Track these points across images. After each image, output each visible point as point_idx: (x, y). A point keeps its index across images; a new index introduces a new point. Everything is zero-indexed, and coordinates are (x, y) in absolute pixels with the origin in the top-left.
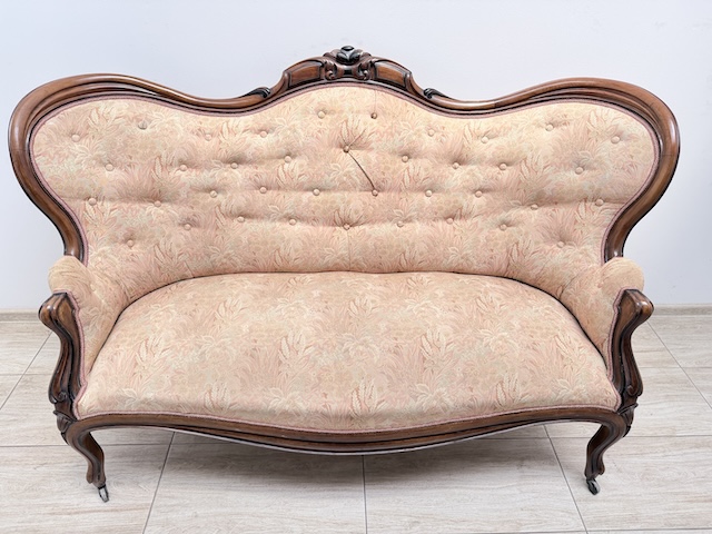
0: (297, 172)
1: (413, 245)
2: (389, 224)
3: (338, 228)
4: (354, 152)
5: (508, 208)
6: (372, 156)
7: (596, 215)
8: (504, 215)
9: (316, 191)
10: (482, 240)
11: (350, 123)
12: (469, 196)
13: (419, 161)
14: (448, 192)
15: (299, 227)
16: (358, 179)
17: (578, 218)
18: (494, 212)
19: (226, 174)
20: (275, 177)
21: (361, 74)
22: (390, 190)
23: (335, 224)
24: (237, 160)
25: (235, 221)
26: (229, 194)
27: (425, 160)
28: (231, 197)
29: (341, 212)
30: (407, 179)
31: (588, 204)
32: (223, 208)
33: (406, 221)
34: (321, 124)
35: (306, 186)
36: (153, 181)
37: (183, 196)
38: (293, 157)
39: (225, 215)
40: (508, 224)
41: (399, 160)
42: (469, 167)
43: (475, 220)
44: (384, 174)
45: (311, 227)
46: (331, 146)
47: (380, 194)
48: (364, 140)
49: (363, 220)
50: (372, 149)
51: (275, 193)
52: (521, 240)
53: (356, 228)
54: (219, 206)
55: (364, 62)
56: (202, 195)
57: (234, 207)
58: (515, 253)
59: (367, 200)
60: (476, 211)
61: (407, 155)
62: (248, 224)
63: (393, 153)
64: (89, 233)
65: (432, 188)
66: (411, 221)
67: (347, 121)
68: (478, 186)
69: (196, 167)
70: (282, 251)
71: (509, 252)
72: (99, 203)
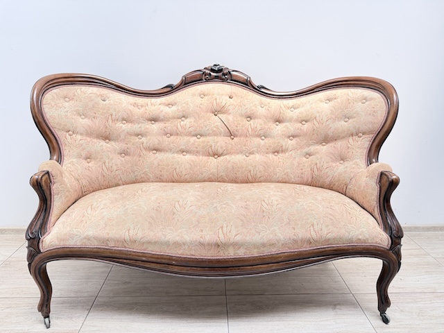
0: (188, 126)
1: (255, 166)
2: (241, 155)
3: (211, 158)
4: (220, 116)
5: (309, 145)
6: (230, 117)
7: (359, 143)
8: (306, 150)
9: (199, 136)
10: (296, 164)
11: (218, 100)
12: (286, 140)
13: (256, 120)
14: (274, 137)
15: (188, 157)
16: (223, 129)
17: (349, 146)
18: (301, 148)
19: (148, 126)
20: (175, 128)
21: (223, 77)
22: (241, 136)
23: (209, 155)
24: (154, 120)
25: (151, 153)
26: (149, 138)
27: (260, 120)
28: (150, 139)
29: (213, 148)
30: (250, 130)
31: (354, 137)
32: (145, 145)
33: (250, 153)
34: (202, 100)
35: (193, 133)
36: (106, 127)
37: (123, 137)
38: (186, 118)
39: (145, 149)
40: (310, 155)
41: (245, 120)
42: (285, 124)
43: (290, 153)
44: (237, 127)
45: (195, 157)
46: (207, 112)
47: (235, 138)
48: (225, 109)
49: (225, 152)
50: (230, 114)
51: (175, 137)
52: (318, 162)
53: (222, 157)
54: (143, 144)
55: (225, 72)
56: (133, 137)
57: (151, 145)
58: (315, 170)
59: (227, 141)
60: (290, 148)
61: (250, 117)
62: (158, 155)
63: (242, 116)
64: (66, 151)
65: (264, 135)
66: (253, 154)
67: (216, 99)
68: (290, 134)
69: (131, 122)
70: (177, 170)
71: (312, 170)
72: (74, 135)
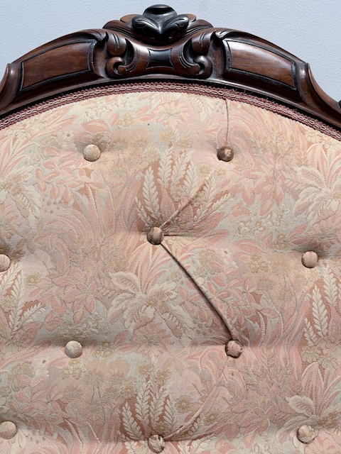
0: (22, 294)
2: (275, 438)
3: (131, 446)
4: (174, 243)
6: (225, 252)
9: (72, 345)
11: (164, 171)
15: (22, 447)
16: (188, 313)
22: (275, 340)
23: (123, 434)
30: (319, 311)
33: (321, 424)
34: (88, 172)
35: (44, 332)
41: (294, 262)
44: (257, 298)
47: (248, 353)
48: (201, 213)
50: (222, 234)
61: (315, 248)
63: (280, 243)
67: (156, 166)
